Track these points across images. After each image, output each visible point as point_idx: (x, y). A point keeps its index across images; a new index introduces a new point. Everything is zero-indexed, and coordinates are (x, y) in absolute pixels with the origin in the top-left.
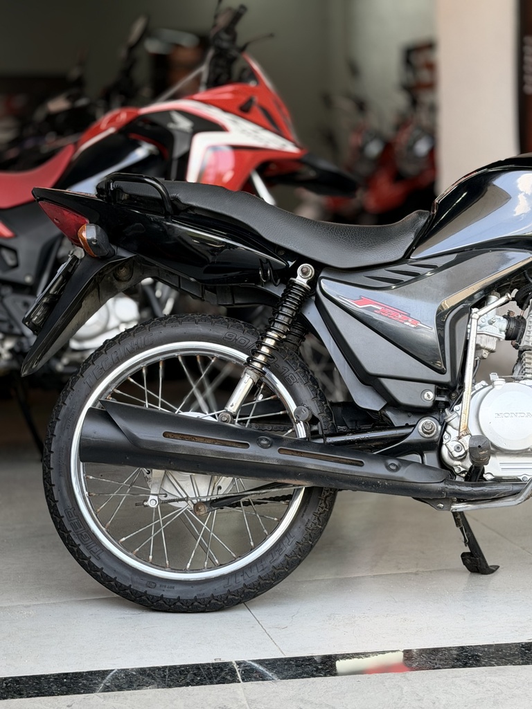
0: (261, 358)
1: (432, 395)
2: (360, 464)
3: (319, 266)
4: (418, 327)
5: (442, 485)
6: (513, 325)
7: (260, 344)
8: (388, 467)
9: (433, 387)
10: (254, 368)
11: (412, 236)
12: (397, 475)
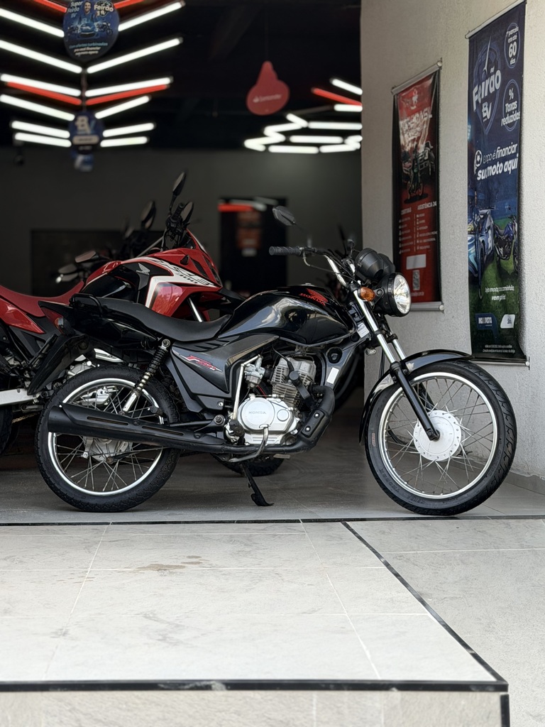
0: (141, 385)
1: (222, 404)
2: (182, 435)
3: (173, 341)
4: (216, 370)
5: (220, 446)
6: (267, 372)
7: (142, 378)
8: (195, 437)
9: (223, 400)
10: (137, 390)
11: (220, 327)
12: (200, 440)
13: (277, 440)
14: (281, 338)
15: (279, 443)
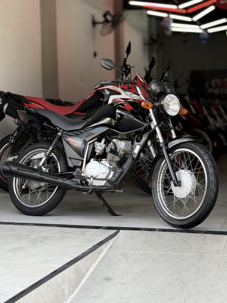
1: (81, 163)
2: (57, 179)
4: (78, 146)
5: (74, 186)
6: (105, 146)
8: (63, 180)
11: (86, 123)
12: (65, 182)
13: (103, 183)
14: (111, 129)
15: (103, 185)
